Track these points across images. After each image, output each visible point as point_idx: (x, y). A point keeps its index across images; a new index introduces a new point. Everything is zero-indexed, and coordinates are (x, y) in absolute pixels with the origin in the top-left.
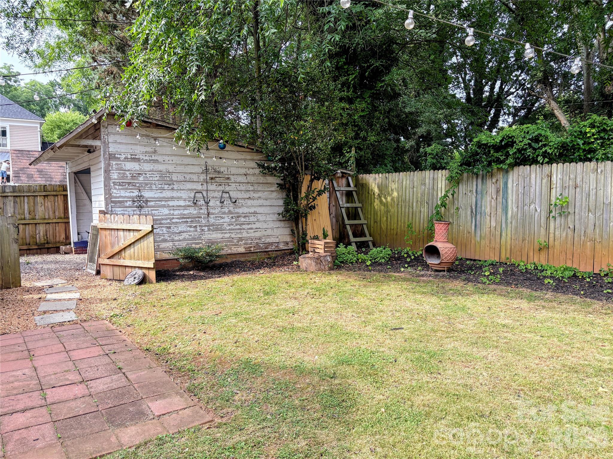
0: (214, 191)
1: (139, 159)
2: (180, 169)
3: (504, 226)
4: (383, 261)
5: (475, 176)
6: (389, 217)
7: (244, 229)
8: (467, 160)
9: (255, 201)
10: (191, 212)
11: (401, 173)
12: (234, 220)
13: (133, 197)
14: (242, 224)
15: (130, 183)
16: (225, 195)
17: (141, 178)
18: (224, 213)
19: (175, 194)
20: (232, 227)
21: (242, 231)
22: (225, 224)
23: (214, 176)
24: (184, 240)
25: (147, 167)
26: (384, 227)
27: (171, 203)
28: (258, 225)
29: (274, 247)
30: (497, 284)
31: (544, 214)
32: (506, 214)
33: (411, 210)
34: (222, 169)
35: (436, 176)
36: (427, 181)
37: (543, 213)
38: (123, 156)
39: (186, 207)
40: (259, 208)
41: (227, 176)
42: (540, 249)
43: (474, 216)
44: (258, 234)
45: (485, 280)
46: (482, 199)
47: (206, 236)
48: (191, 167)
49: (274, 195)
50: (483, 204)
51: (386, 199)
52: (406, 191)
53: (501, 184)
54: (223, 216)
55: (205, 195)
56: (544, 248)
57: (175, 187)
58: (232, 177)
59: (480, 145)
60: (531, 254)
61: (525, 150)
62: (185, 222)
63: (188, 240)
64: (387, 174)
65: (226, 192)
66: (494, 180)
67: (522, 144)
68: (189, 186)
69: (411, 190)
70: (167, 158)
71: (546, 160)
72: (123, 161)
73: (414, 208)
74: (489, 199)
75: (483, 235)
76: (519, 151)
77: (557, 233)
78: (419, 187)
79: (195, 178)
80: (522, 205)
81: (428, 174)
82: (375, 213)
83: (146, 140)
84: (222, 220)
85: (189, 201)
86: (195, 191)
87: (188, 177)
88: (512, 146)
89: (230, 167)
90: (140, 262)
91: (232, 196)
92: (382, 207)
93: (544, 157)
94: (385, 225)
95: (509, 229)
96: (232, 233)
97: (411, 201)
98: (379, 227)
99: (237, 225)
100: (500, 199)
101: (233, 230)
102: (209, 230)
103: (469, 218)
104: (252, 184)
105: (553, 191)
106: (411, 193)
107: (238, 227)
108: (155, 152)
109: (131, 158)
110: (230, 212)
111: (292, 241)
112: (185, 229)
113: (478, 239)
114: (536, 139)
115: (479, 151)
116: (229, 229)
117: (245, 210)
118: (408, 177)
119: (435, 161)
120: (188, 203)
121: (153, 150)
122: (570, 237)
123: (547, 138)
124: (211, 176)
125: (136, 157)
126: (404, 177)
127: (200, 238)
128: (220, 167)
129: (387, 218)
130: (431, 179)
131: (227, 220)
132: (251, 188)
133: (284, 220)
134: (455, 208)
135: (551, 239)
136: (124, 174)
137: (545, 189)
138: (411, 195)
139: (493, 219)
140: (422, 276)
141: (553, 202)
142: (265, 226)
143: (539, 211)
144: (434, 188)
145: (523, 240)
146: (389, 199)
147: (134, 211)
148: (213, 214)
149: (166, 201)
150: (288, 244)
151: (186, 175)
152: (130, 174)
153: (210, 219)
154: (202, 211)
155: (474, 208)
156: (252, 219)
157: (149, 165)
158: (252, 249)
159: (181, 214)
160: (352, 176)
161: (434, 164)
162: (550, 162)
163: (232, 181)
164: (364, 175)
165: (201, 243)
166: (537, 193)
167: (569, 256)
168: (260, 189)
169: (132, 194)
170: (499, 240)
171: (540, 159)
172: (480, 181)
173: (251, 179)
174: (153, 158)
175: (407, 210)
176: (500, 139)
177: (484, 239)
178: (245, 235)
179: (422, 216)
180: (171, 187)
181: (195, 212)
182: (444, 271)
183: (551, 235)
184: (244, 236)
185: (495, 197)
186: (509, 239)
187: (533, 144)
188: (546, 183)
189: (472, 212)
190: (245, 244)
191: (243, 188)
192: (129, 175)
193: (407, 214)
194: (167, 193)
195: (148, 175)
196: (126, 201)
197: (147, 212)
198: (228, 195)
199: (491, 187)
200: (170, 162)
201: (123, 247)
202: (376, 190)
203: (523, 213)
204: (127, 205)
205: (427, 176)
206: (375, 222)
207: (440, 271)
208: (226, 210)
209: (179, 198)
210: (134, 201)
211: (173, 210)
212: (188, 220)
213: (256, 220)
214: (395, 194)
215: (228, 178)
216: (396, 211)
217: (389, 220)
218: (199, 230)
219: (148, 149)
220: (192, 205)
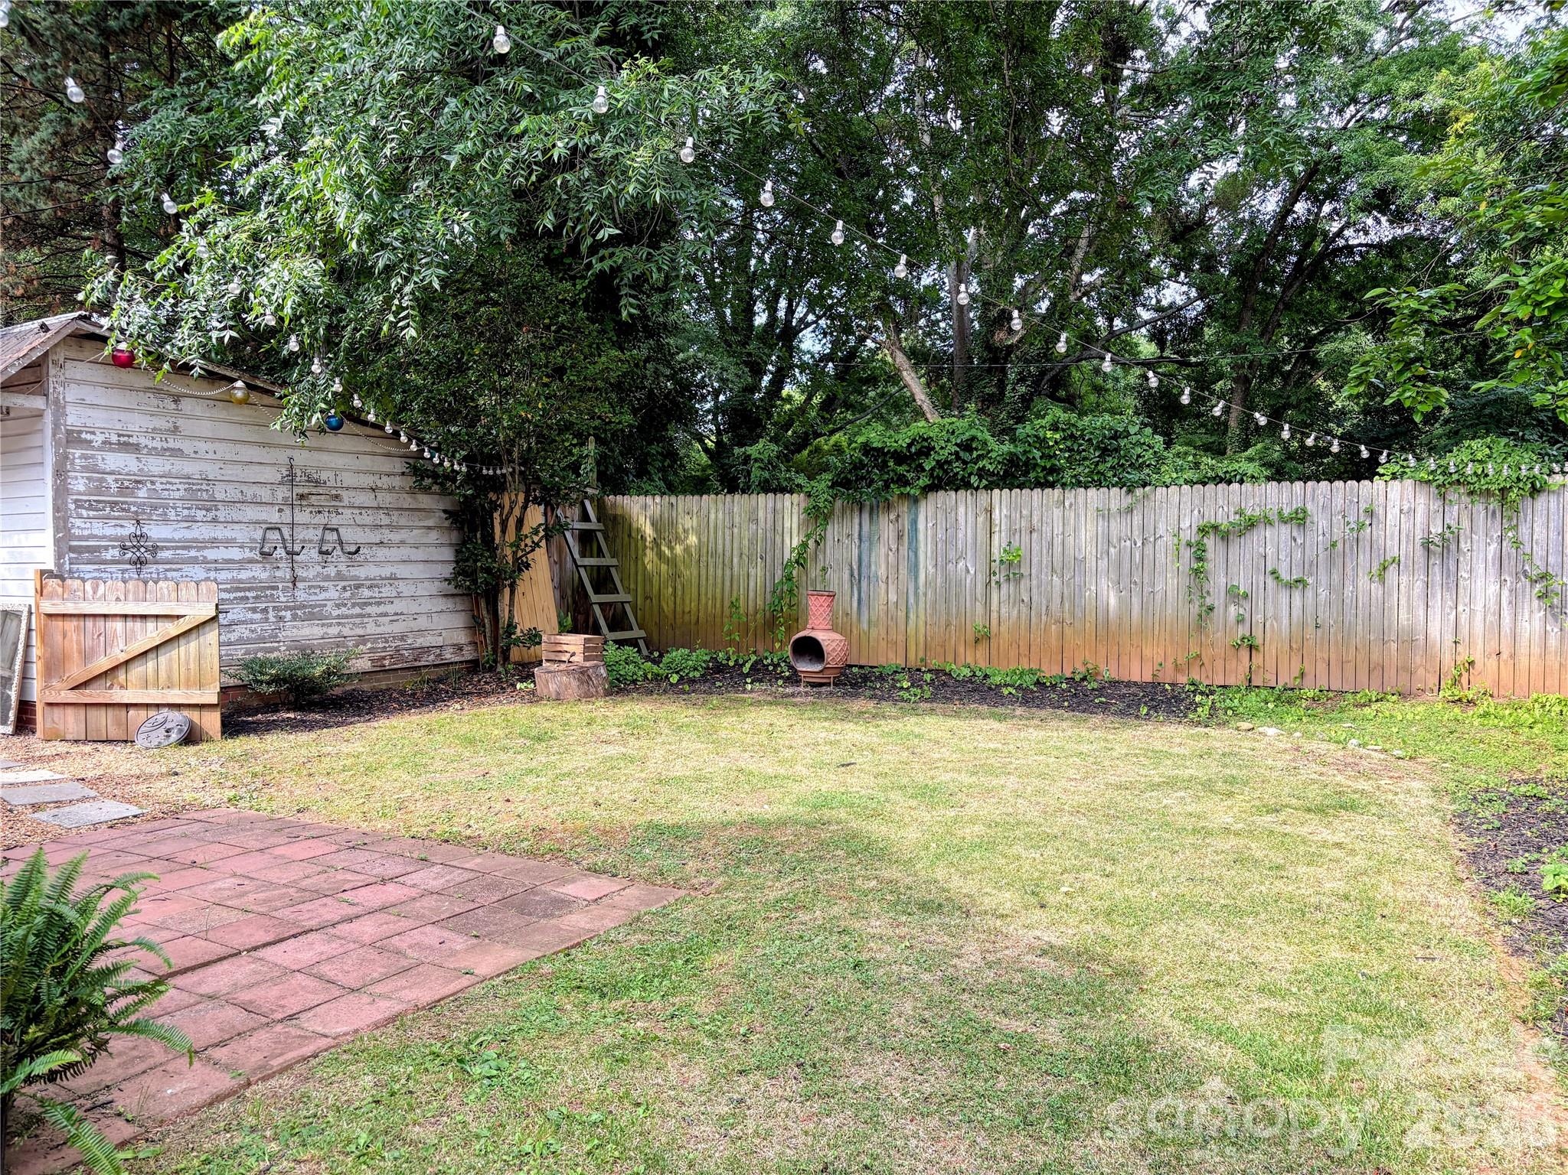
0: (306, 525)
1: (138, 445)
2: (231, 472)
3: (912, 600)
4: (697, 674)
5: (856, 508)
6: (679, 587)
7: (369, 616)
8: (845, 478)
9: (394, 551)
10: (256, 574)
11: (705, 497)
12: (348, 594)
13: (121, 539)
14: (366, 604)
15: (116, 503)
16: (331, 537)
17: (142, 493)
18: (327, 578)
19: (220, 532)
20: (344, 610)
21: (366, 620)
22: (329, 603)
23: (306, 491)
24: (240, 641)
25: (156, 465)
26: (667, 608)
27: (211, 554)
28: (399, 606)
29: (432, 657)
30: (926, 700)
31: (981, 579)
32: (916, 578)
33: (728, 572)
34: (324, 476)
35: (779, 506)
36: (761, 514)
37: (979, 576)
38: (99, 439)
39: (243, 563)
40: (402, 566)
41: (334, 492)
42: (977, 641)
43: (855, 583)
44: (398, 628)
45: (906, 695)
46: (870, 550)
47: (289, 633)
48: (257, 468)
49: (433, 536)
50: (873, 559)
51: (671, 549)
52: (716, 533)
53: (906, 522)
54: (326, 584)
55: (287, 536)
56: (982, 638)
57: (221, 515)
58: (344, 494)
59: (866, 449)
60: (961, 649)
61: (950, 463)
62: (242, 598)
63: (249, 641)
64: (673, 499)
65: (332, 530)
66: (892, 517)
67: (946, 452)
68: (251, 513)
69: (727, 532)
70: (202, 446)
71: (985, 482)
72: (99, 449)
73: (736, 569)
74: (883, 550)
75: (874, 619)
76: (940, 464)
77: (1003, 610)
78: (744, 526)
79: (265, 494)
80: (943, 562)
81: (764, 502)
82: (647, 579)
83: (155, 402)
84: (323, 596)
85: (251, 549)
86: (264, 526)
87: (250, 491)
88: (927, 455)
89: (342, 470)
90: (176, 691)
91: (344, 539)
92: (664, 567)
93: (981, 478)
94: (671, 604)
95: (922, 605)
96: (343, 625)
97: (728, 554)
98: (655, 609)
99: (354, 605)
100: (904, 550)
101: (347, 617)
102: (295, 617)
103: (847, 586)
104: (388, 510)
105: (996, 537)
106: (728, 538)
107: (357, 610)
108: (175, 430)
109: (119, 443)
110: (339, 576)
111: (470, 643)
112: (241, 617)
113: (865, 626)
114: (967, 446)
115: (866, 460)
116: (338, 617)
117: (372, 571)
118: (720, 506)
119: (766, 474)
120: (248, 554)
121: (171, 425)
122: (1023, 617)
123: (985, 443)
124: (300, 491)
125: (131, 440)
126: (712, 506)
127: (274, 637)
128: (319, 469)
129: (675, 589)
130: (769, 510)
131: (333, 594)
132: (386, 521)
133: (453, 595)
134: (819, 567)
135: (994, 622)
136: (102, 480)
137: (982, 536)
138: (728, 543)
139: (892, 588)
140: (793, 695)
141: (996, 556)
142: (414, 608)
143: (972, 572)
144: (775, 528)
145: (947, 626)
146: (679, 549)
147: (124, 571)
148: (304, 580)
149: (199, 549)
150: (461, 649)
151: (245, 488)
152: (116, 481)
153: (297, 593)
154: (278, 574)
155: (855, 567)
156: (387, 591)
157: (160, 461)
158: (387, 662)
159: (234, 580)
160: (591, 499)
161: (766, 481)
162: (989, 488)
163: (346, 503)
164: (619, 498)
165: (277, 649)
166: (970, 540)
167: (1024, 650)
168: (403, 522)
169: (120, 532)
170: (903, 627)
171: (974, 480)
172: (866, 516)
173: (386, 499)
174: (171, 444)
175: (719, 572)
176: (908, 441)
177: (877, 626)
178: (371, 629)
179: (752, 584)
180: (210, 515)
181: (264, 575)
182: (828, 684)
183: (994, 615)
184: (369, 631)
185: (894, 547)
186: (921, 623)
187: (962, 454)
188: (984, 523)
189: (852, 575)
190: (372, 650)
191: (367, 519)
192: (114, 485)
193: (719, 581)
194: (203, 529)
195: (158, 486)
196: (106, 548)
197: (154, 576)
198: (335, 537)
199: (886, 528)
200: (208, 456)
201: (123, 657)
202: (649, 531)
203: (946, 579)
204: (109, 557)
205: (761, 504)
206: (646, 598)
207: (821, 685)
208: (331, 571)
209: (229, 542)
210: (124, 548)
211: (216, 569)
212: (248, 594)
213: (394, 594)
214: (693, 539)
215: (337, 497)
216: (695, 573)
217: (679, 593)
218: (272, 619)
219: (161, 423)
220: (258, 557)
